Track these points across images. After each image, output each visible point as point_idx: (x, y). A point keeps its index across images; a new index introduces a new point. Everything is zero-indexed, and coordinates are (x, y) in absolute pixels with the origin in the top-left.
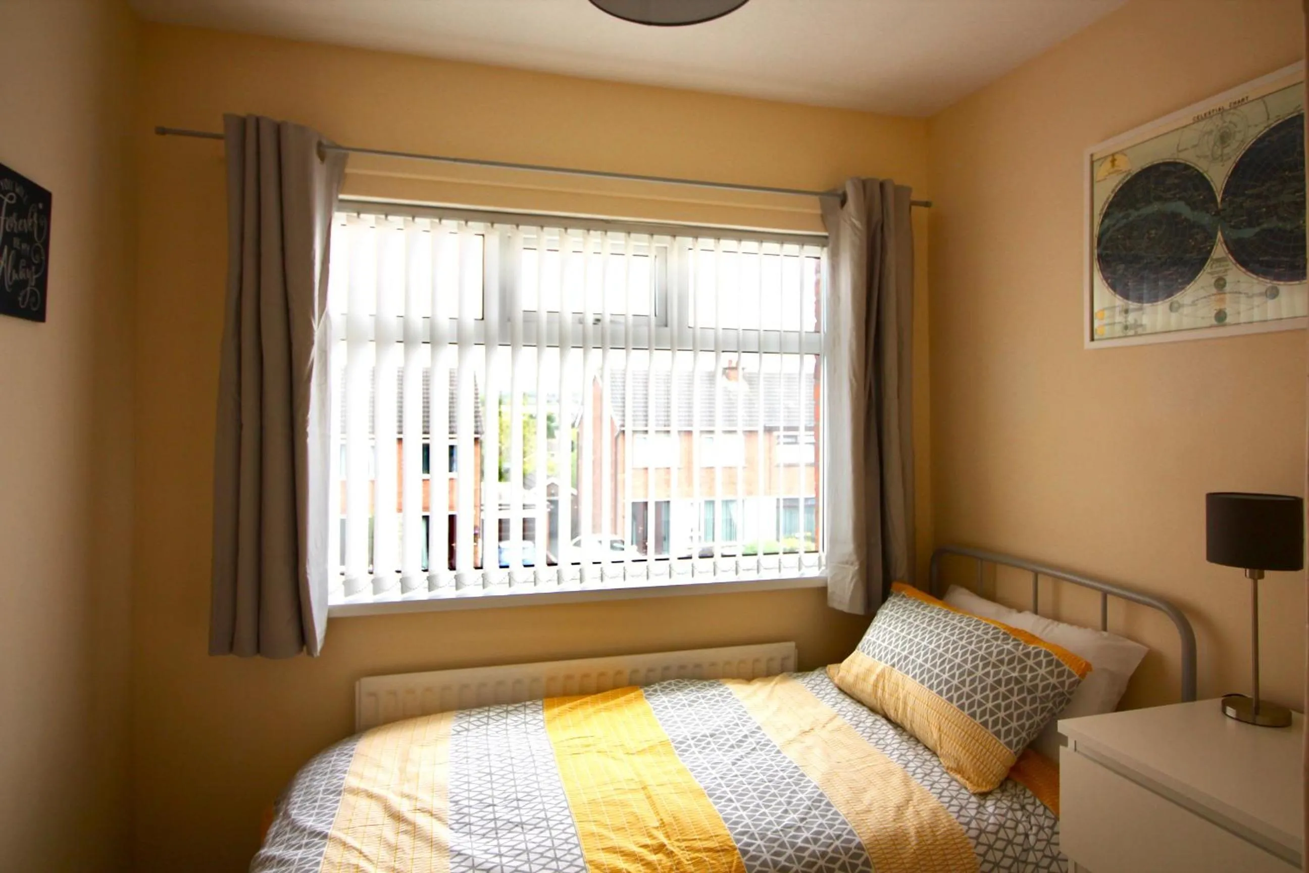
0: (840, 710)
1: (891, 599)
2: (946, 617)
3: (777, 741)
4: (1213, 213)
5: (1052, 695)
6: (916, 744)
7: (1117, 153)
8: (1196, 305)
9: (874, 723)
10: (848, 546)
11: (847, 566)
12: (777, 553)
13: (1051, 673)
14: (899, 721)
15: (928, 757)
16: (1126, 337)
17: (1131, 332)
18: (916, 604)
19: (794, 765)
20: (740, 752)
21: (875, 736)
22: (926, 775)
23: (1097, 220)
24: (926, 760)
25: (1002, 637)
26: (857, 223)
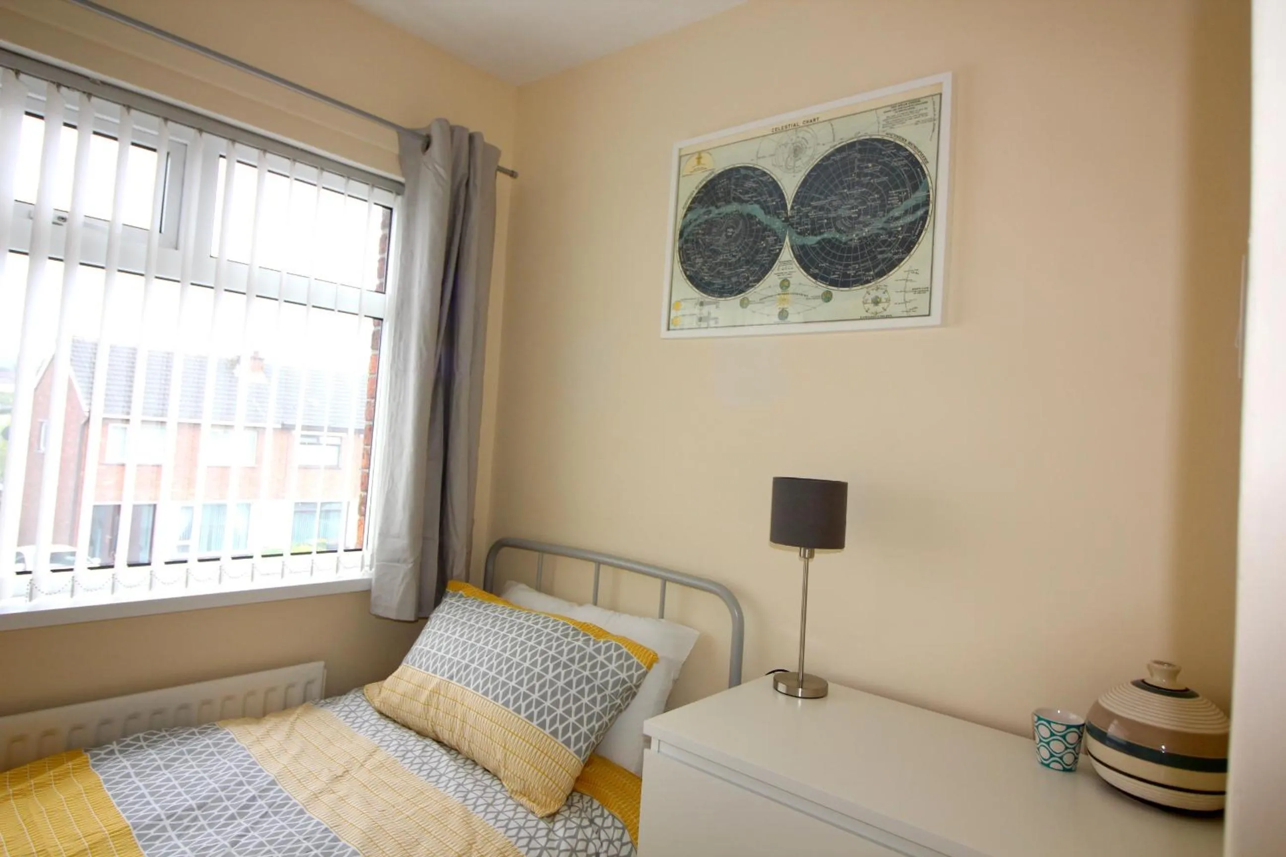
0: (382, 741)
1: (447, 601)
2: (511, 616)
3: (299, 798)
4: (783, 219)
5: (621, 690)
6: (473, 768)
7: (703, 151)
8: (763, 303)
9: (423, 750)
10: (401, 540)
11: (397, 564)
12: (310, 553)
13: (620, 667)
14: (454, 743)
15: (488, 782)
16: (700, 328)
17: (704, 324)
18: (477, 604)
19: (323, 827)
20: (244, 823)
21: (425, 767)
22: (489, 805)
23: (682, 212)
24: (487, 786)
25: (572, 633)
26: (441, 171)
